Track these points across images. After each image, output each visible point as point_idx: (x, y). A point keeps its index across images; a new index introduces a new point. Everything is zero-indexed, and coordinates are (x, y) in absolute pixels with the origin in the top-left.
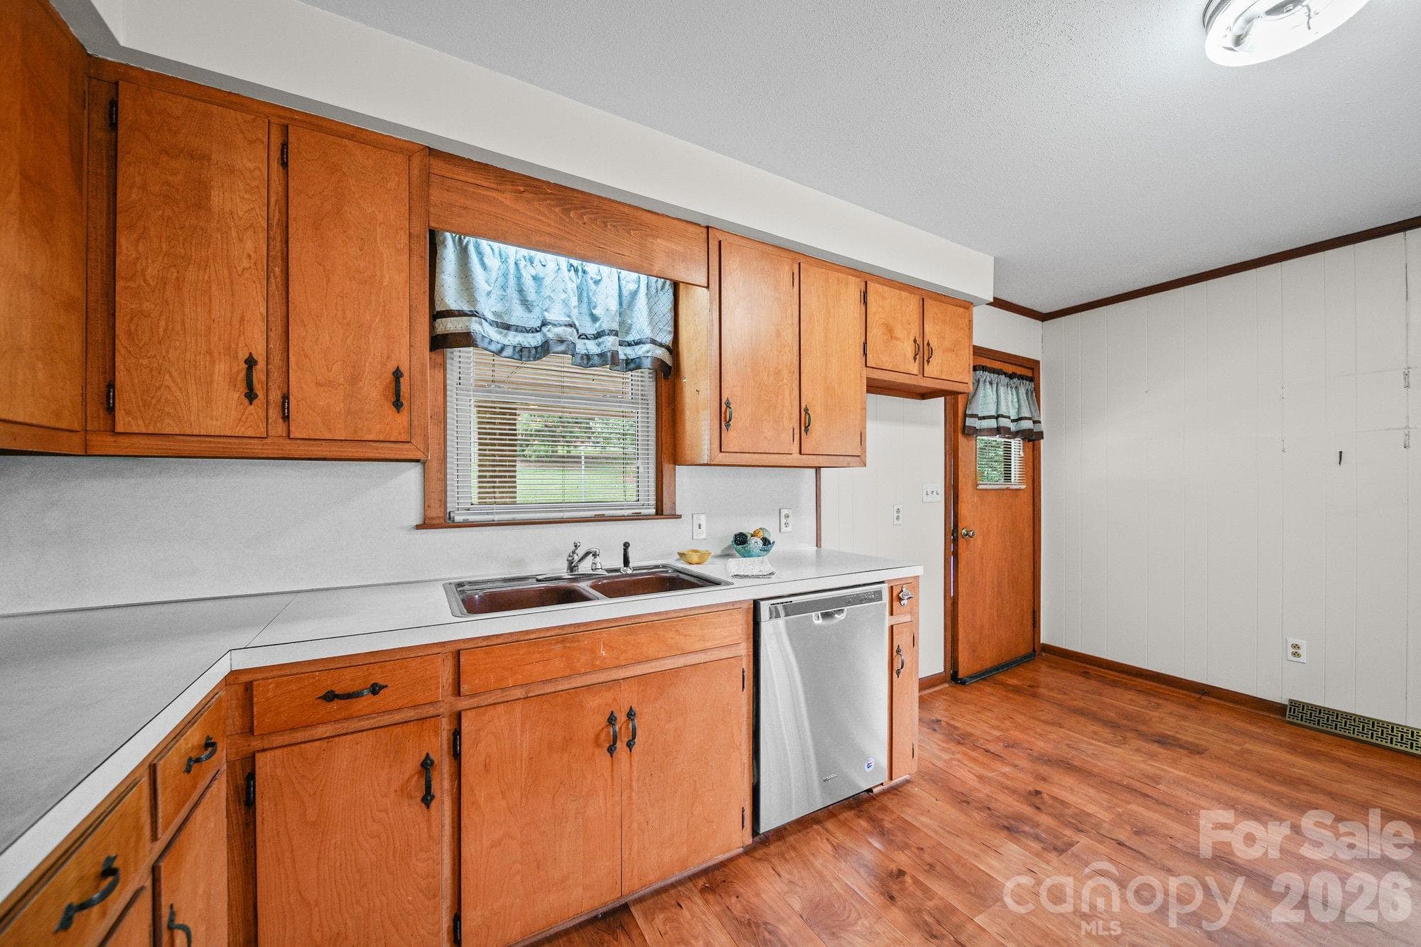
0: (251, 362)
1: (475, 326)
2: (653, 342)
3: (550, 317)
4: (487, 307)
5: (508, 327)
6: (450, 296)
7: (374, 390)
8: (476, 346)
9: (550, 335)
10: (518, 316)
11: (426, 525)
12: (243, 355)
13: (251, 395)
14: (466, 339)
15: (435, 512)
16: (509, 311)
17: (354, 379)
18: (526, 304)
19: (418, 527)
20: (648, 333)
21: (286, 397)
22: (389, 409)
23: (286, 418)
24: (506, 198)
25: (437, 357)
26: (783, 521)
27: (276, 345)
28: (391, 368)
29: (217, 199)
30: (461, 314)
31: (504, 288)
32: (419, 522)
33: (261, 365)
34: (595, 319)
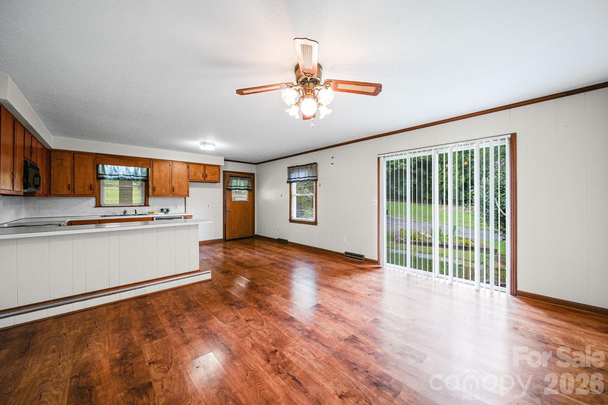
0: (69, 185)
1: (105, 176)
2: (142, 176)
3: (119, 174)
4: (107, 173)
5: (112, 175)
6: (101, 171)
7: (87, 188)
8: (105, 179)
9: (119, 177)
10: (114, 173)
11: (96, 206)
12: (68, 184)
13: (69, 189)
14: (104, 178)
15: (98, 205)
16: (112, 173)
17: (84, 186)
18: (115, 171)
19: (95, 207)
20: (141, 175)
21: (74, 189)
22: (90, 190)
23: (74, 192)
24: (110, 159)
25: (98, 180)
26: (176, 207)
27: (73, 182)
28: (90, 184)
29: (64, 164)
30: (102, 174)
31: (111, 169)
32: (95, 206)
33: (71, 185)
34: (130, 173)
